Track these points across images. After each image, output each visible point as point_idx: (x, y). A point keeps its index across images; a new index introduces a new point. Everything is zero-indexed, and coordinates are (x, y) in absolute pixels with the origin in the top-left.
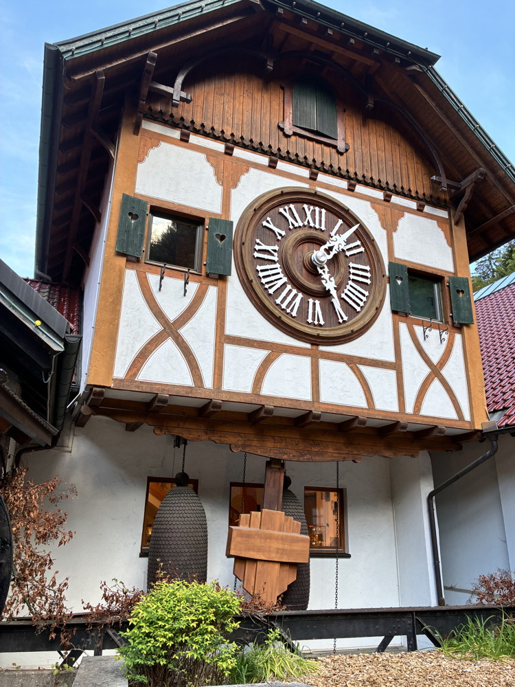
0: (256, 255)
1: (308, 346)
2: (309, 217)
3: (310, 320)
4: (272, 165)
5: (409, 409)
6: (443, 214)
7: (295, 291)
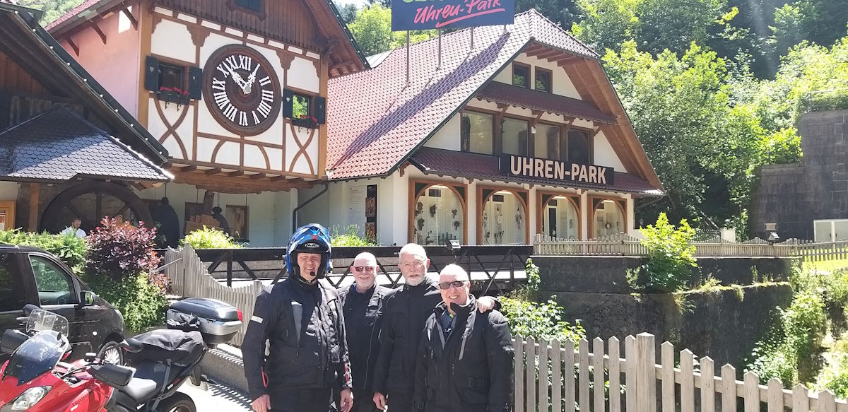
0: (214, 87)
1: (239, 137)
2: (242, 63)
3: (240, 123)
4: (223, 30)
5: (287, 169)
6: (317, 56)
7: (233, 107)
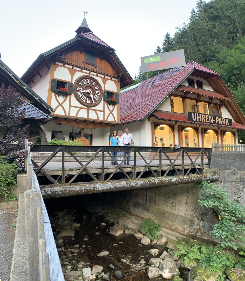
0: (77, 90)
1: (87, 108)
2: (88, 82)
3: (87, 103)
4: (81, 71)
5: (105, 119)
6: (116, 80)
7: (85, 97)
